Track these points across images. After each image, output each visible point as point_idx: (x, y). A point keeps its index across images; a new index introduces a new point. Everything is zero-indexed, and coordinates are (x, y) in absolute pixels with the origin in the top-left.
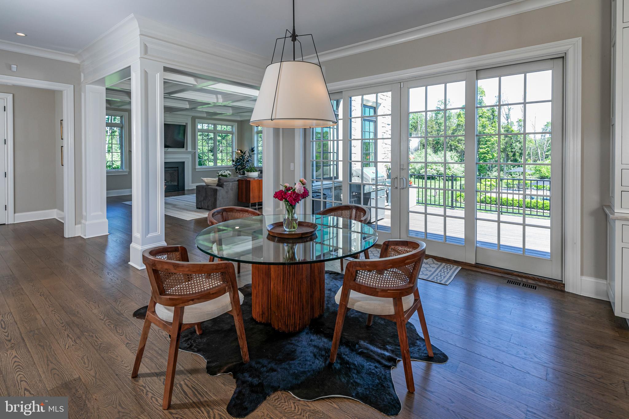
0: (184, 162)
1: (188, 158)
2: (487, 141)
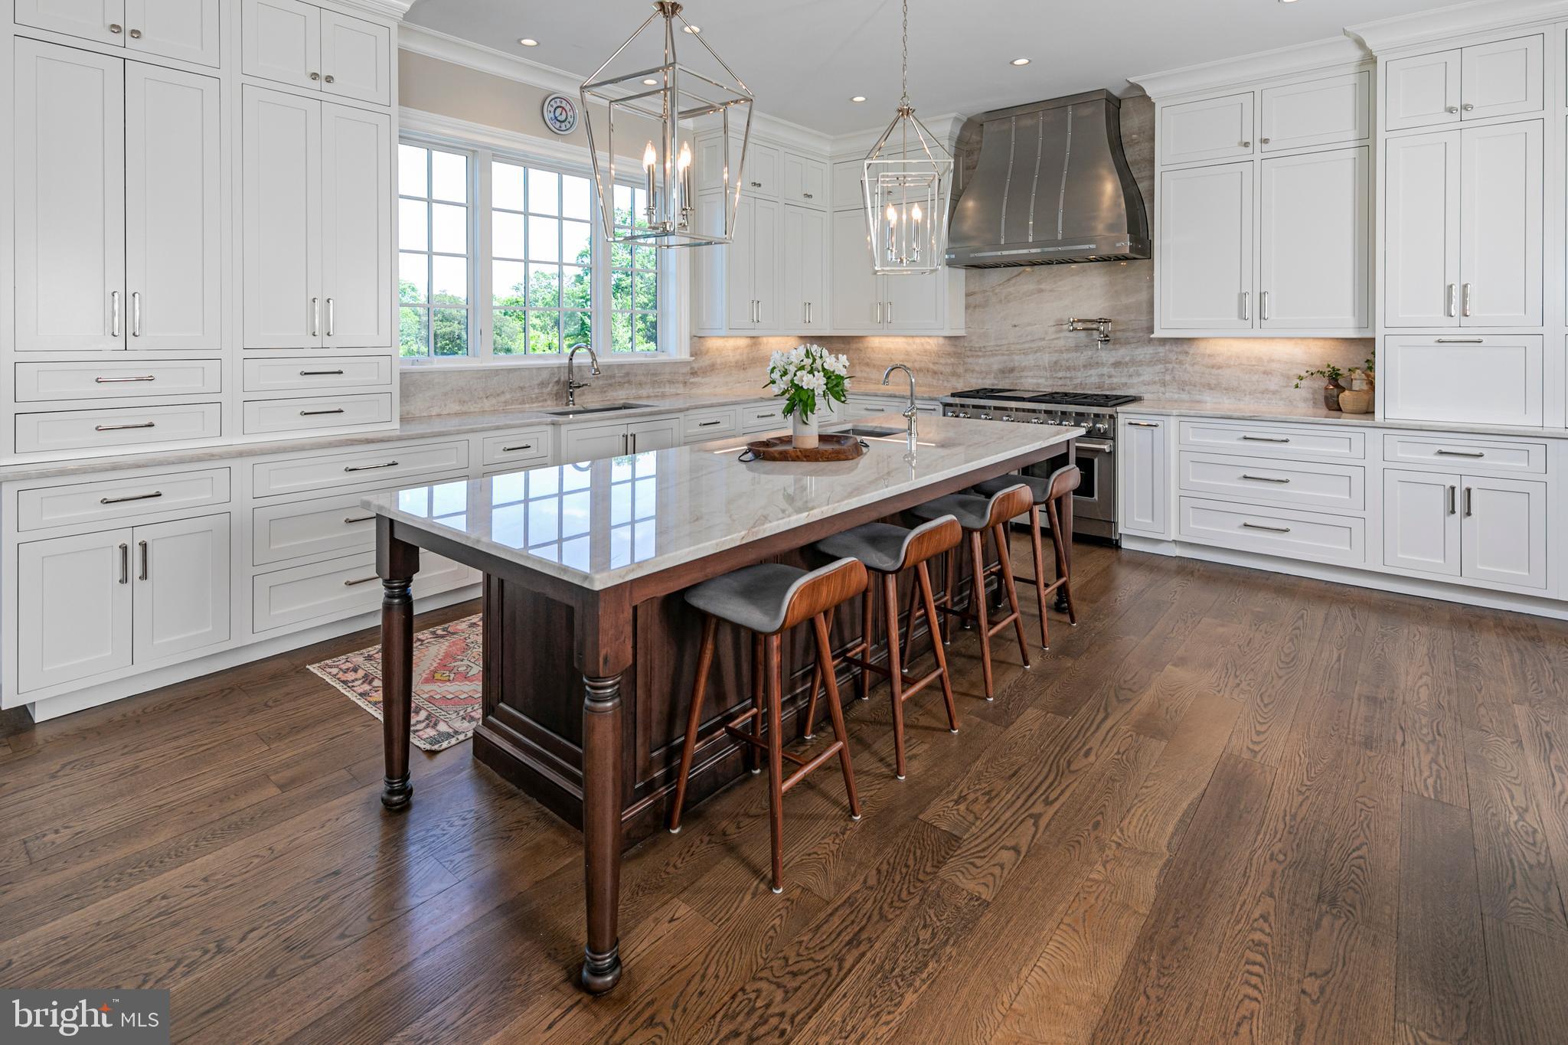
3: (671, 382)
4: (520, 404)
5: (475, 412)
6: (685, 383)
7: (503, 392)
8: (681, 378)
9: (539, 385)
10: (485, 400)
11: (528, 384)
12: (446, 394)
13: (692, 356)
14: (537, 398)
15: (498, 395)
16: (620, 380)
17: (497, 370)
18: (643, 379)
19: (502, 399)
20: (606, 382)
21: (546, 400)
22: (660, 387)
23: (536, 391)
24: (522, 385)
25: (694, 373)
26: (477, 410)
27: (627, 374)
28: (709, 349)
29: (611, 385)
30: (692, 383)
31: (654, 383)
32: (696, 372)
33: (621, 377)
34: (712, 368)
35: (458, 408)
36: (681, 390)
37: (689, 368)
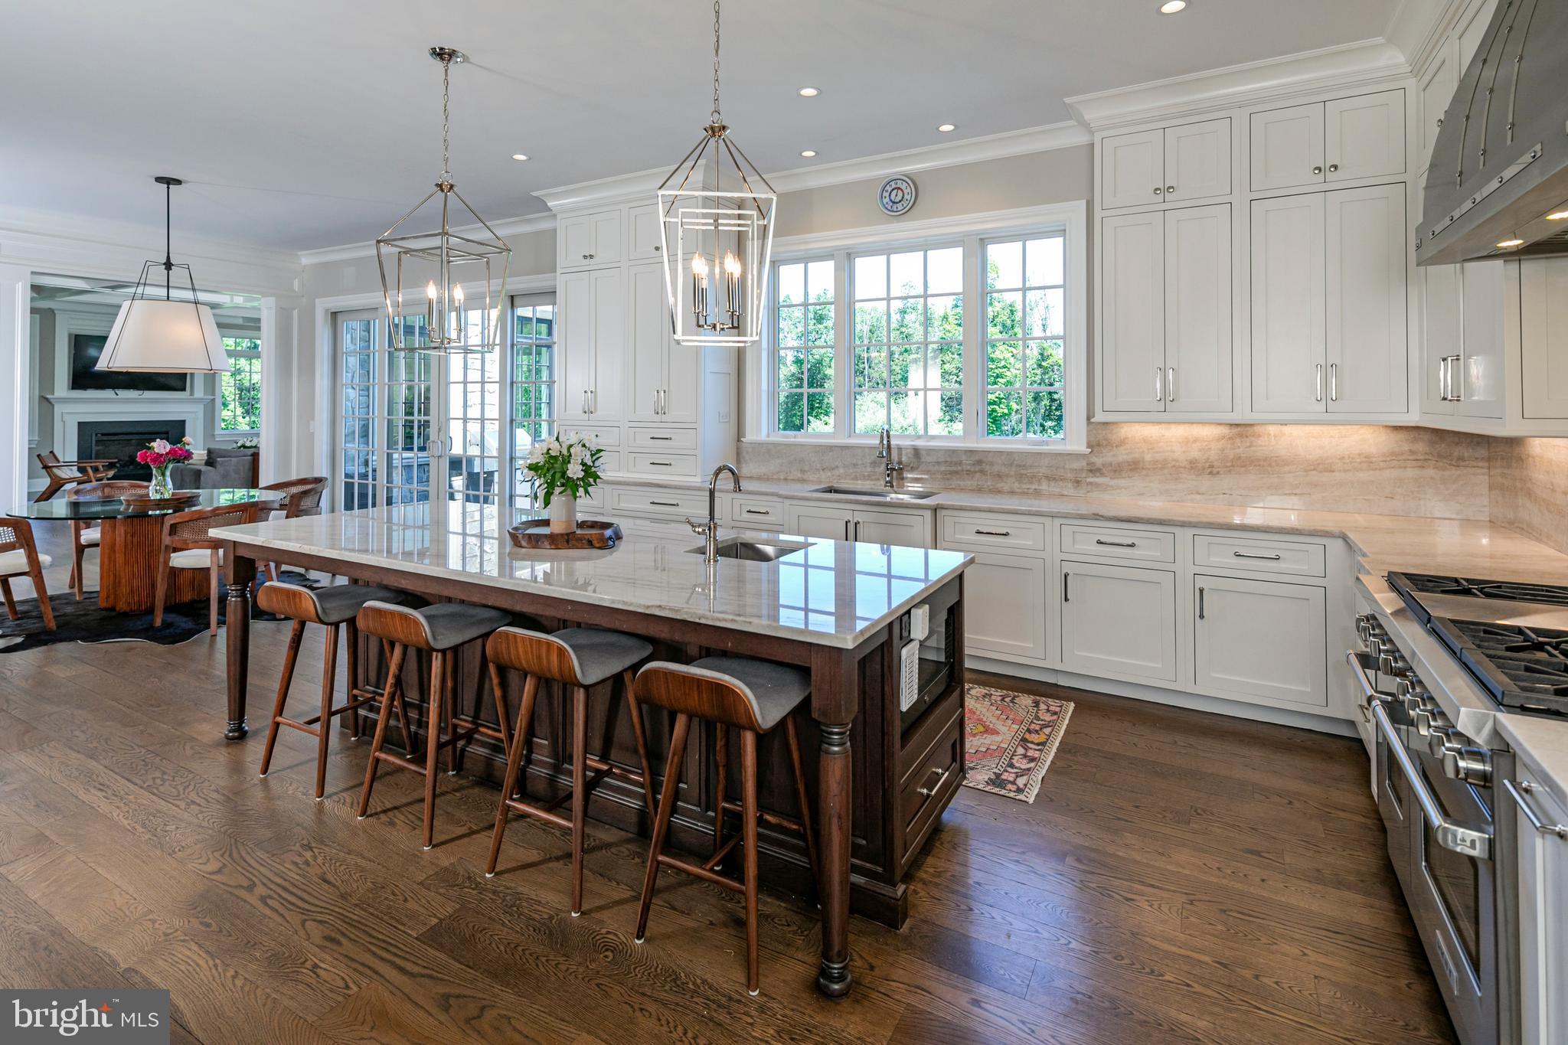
0: (184, 421)
1: (195, 412)
2: (998, 376)
3: (1050, 478)
4: (853, 479)
5: (812, 481)
6: (1078, 482)
7: (837, 467)
8: (1069, 475)
9: (871, 463)
10: (821, 472)
11: (860, 462)
12: (791, 463)
13: (1089, 446)
14: (869, 476)
15: (833, 469)
16: (969, 467)
17: (832, 447)
18: (1004, 470)
19: (836, 472)
20: (949, 468)
21: (878, 479)
22: (1031, 483)
23: (869, 469)
24: (855, 462)
25: (1094, 470)
26: (815, 479)
27: (980, 462)
28: (1127, 438)
29: (957, 472)
30: (1091, 483)
31: (1020, 477)
32: (1099, 470)
33: (970, 465)
34: (1134, 467)
35: (799, 475)
36: (1069, 489)
37: (1084, 463)
